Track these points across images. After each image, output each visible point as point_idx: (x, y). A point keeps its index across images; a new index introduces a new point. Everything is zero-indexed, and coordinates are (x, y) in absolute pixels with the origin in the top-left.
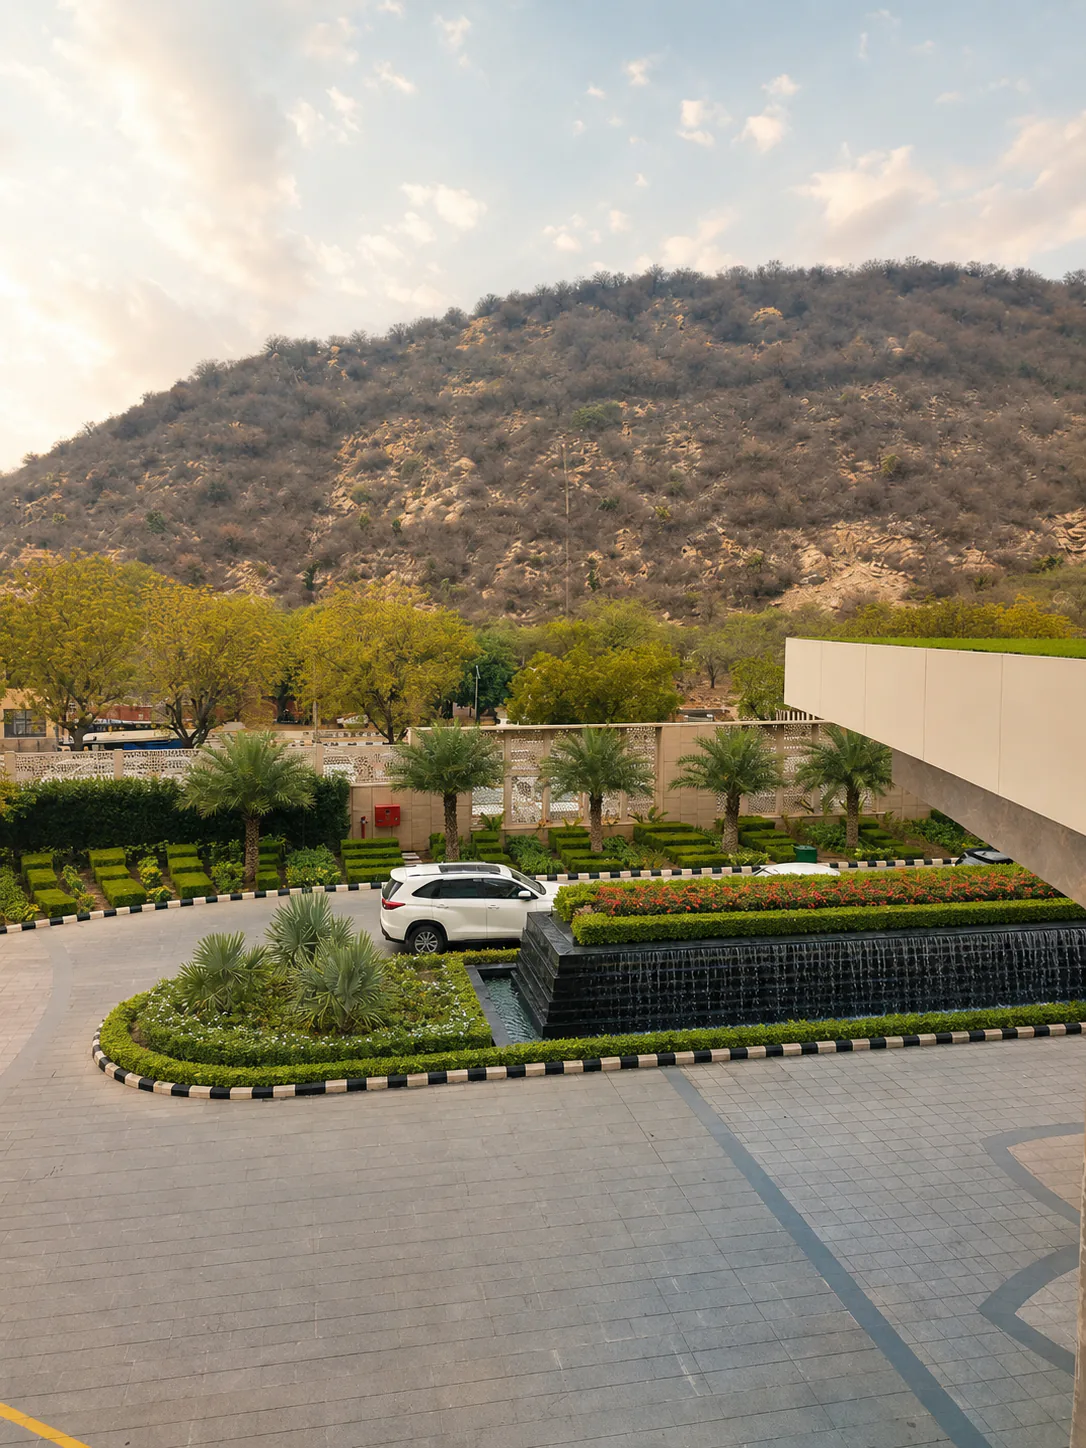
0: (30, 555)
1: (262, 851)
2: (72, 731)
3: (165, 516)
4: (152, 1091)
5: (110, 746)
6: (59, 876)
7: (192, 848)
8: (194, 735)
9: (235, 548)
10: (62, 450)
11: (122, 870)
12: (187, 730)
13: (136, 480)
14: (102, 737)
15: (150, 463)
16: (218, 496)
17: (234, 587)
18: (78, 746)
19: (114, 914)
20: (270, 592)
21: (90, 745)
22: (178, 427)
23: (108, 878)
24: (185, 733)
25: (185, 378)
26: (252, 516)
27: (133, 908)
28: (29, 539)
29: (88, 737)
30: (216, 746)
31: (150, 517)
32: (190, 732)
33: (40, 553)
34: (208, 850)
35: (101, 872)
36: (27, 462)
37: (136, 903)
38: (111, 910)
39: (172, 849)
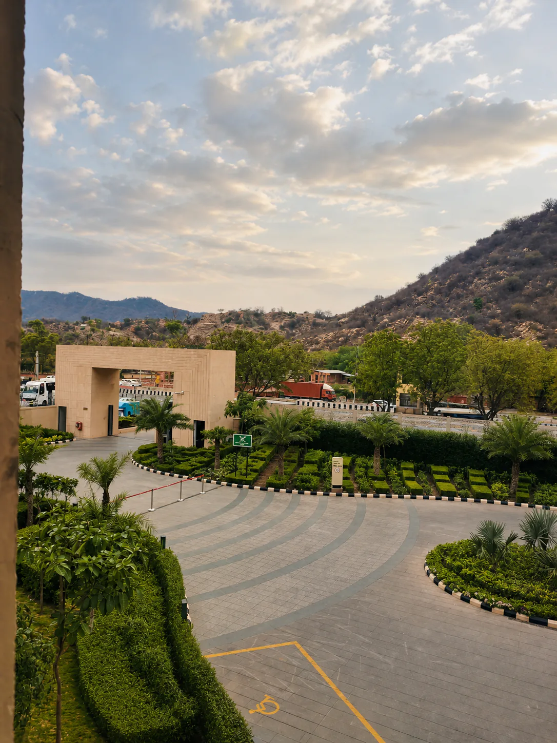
0: (418, 321)
1: (521, 480)
2: (429, 406)
3: (483, 300)
4: (451, 594)
5: (446, 415)
6: (416, 475)
7: (482, 473)
8: (489, 413)
9: (519, 316)
10: (436, 270)
11: (447, 478)
12: (485, 411)
13: (471, 283)
14: (443, 410)
15: (478, 274)
16: (513, 288)
17: (518, 336)
18: (431, 413)
19: (440, 499)
20: (539, 338)
21: (436, 413)
22: (494, 254)
23: (439, 481)
24: (484, 412)
25: (499, 229)
26: (530, 298)
27: (450, 498)
28: (417, 314)
29: (436, 409)
30: (500, 421)
31: (475, 301)
32: (487, 411)
33: (422, 321)
34: (490, 475)
35: (436, 477)
36: (419, 278)
37: (451, 496)
38: (438, 496)
39: (472, 471)
